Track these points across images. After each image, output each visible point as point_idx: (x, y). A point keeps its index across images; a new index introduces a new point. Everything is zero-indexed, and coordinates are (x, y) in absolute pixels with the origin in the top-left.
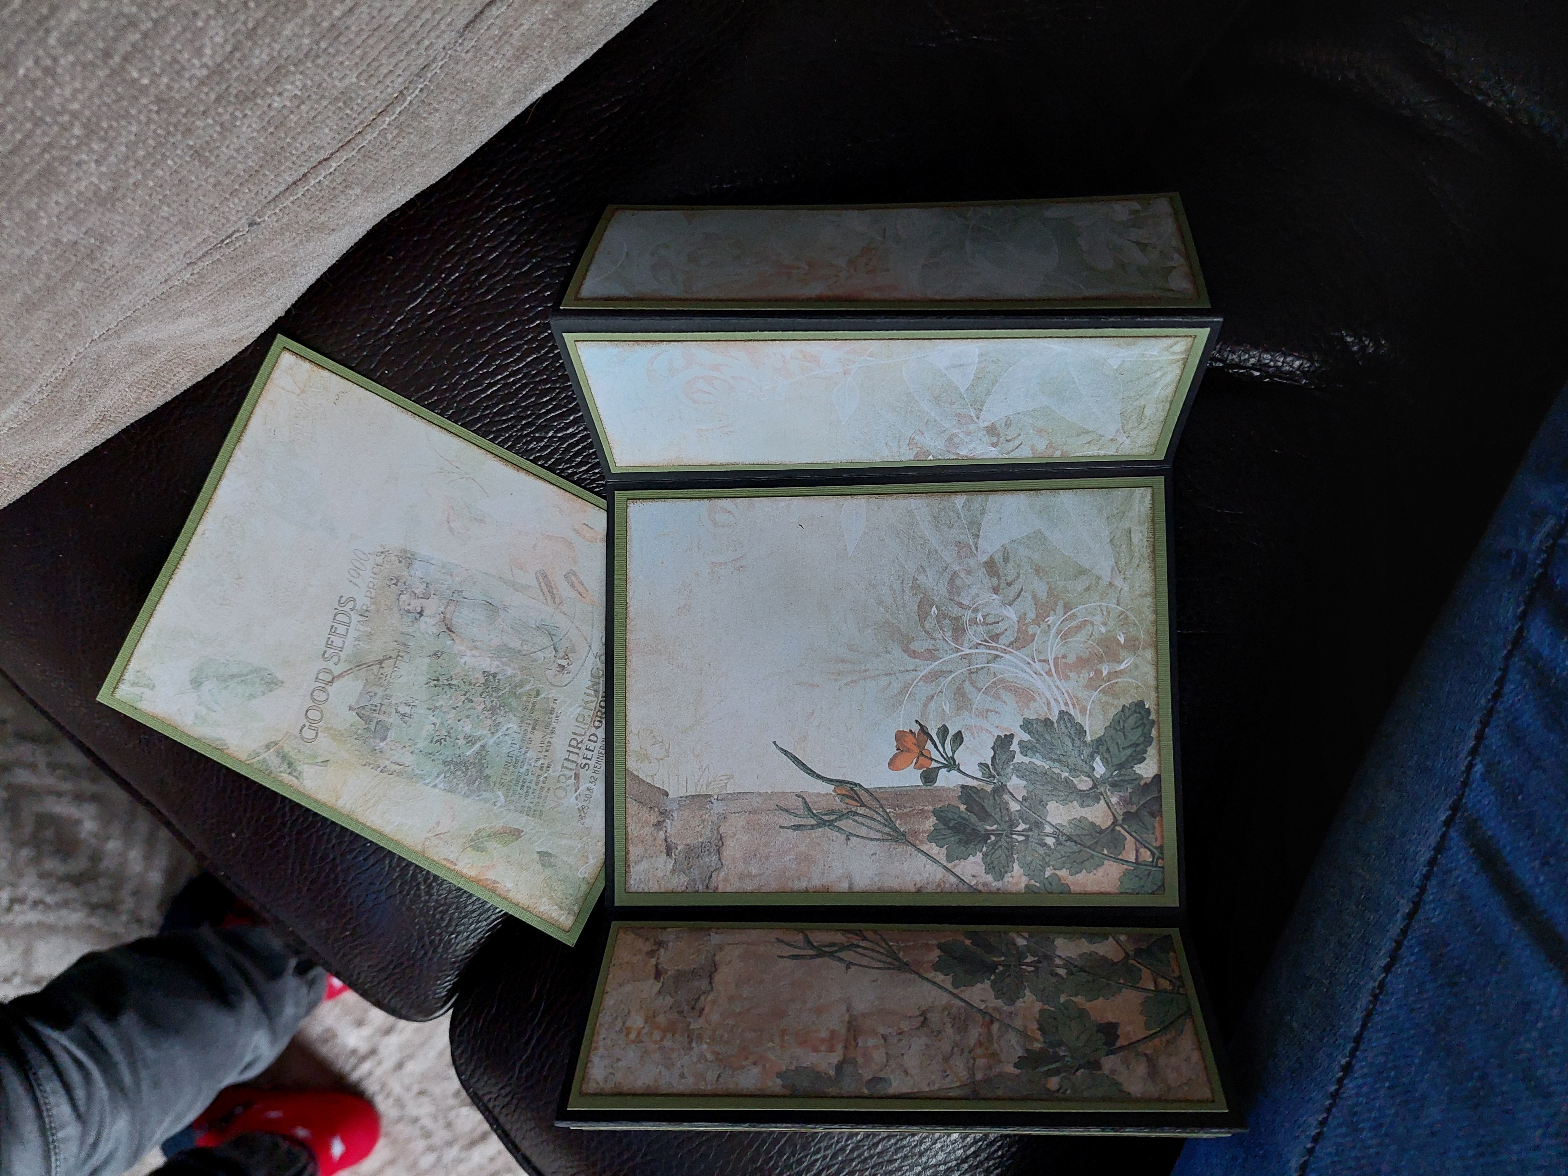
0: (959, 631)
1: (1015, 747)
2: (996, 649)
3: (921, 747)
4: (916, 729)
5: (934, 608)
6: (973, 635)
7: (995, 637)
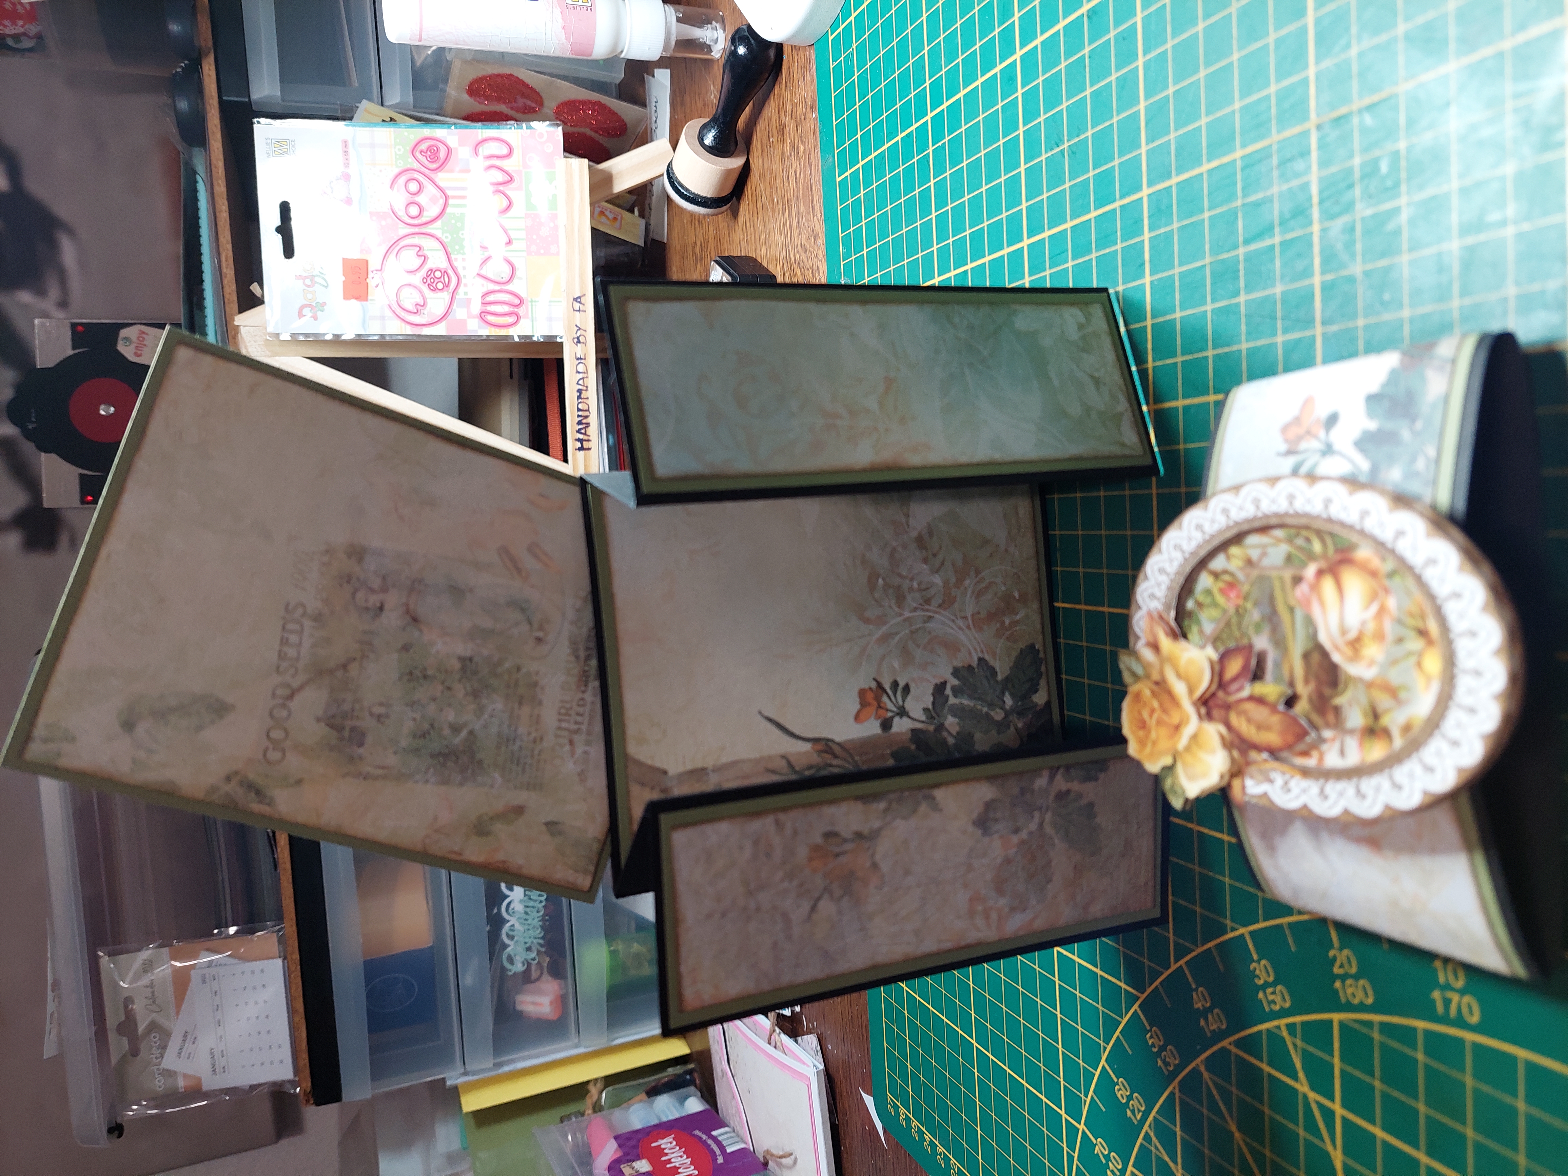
0: (900, 598)
1: (948, 691)
2: (928, 611)
3: (878, 699)
4: (874, 685)
5: (880, 581)
6: (912, 600)
7: (928, 601)
